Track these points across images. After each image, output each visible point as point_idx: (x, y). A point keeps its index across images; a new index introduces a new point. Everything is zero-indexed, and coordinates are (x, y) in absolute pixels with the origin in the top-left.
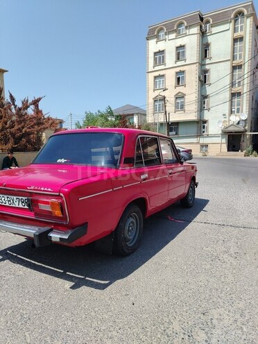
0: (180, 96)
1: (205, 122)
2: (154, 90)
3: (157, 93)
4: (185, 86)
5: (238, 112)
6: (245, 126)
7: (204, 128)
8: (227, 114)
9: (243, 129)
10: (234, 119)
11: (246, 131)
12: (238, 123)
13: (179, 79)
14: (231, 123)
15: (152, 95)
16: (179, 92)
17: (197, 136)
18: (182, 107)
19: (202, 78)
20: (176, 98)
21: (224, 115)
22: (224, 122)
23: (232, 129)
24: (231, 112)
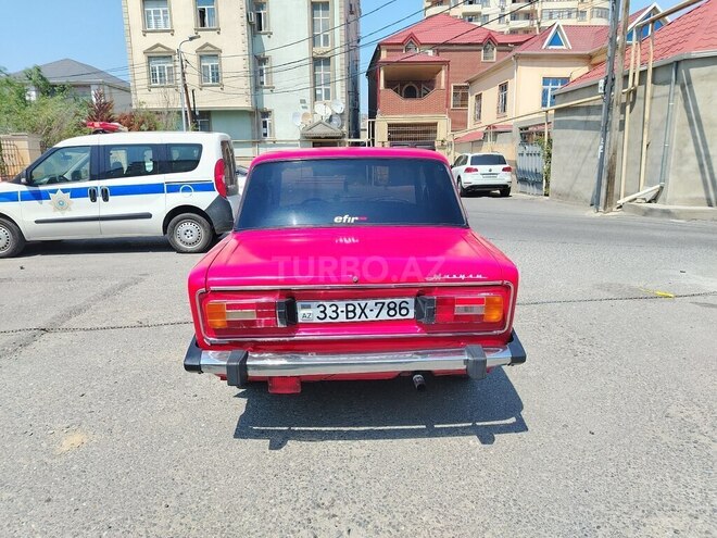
0: (209, 54)
1: (266, 114)
2: (145, 33)
3: (152, 39)
4: (218, 30)
5: (327, 97)
6: (342, 126)
7: (265, 126)
8: (308, 101)
9: (339, 131)
10: (323, 110)
11: (344, 136)
12: (330, 120)
13: (202, 13)
14: (317, 119)
15: (141, 43)
16: (207, 45)
17: (254, 144)
18: (217, 77)
19: (254, 19)
20: (201, 57)
21: (303, 101)
22: (305, 115)
23: (320, 131)
24: (316, 97)
